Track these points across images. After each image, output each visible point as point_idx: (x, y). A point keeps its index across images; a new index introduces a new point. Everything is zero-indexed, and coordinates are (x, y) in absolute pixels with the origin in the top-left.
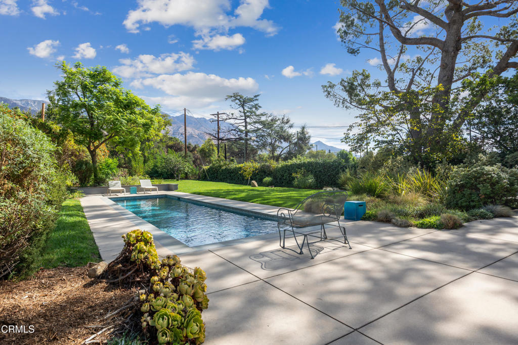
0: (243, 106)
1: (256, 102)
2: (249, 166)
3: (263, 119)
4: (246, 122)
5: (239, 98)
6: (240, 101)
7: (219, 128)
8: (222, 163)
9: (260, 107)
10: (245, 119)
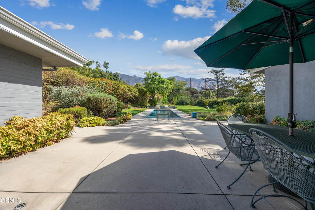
0: (216, 74)
1: (222, 72)
2: (207, 101)
3: (226, 79)
4: (218, 81)
5: (214, 71)
6: (215, 73)
7: (206, 85)
8: (202, 99)
9: (225, 74)
10: (217, 80)
